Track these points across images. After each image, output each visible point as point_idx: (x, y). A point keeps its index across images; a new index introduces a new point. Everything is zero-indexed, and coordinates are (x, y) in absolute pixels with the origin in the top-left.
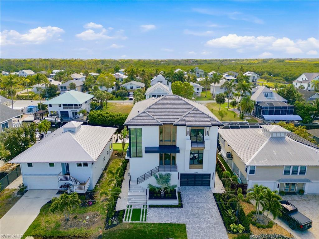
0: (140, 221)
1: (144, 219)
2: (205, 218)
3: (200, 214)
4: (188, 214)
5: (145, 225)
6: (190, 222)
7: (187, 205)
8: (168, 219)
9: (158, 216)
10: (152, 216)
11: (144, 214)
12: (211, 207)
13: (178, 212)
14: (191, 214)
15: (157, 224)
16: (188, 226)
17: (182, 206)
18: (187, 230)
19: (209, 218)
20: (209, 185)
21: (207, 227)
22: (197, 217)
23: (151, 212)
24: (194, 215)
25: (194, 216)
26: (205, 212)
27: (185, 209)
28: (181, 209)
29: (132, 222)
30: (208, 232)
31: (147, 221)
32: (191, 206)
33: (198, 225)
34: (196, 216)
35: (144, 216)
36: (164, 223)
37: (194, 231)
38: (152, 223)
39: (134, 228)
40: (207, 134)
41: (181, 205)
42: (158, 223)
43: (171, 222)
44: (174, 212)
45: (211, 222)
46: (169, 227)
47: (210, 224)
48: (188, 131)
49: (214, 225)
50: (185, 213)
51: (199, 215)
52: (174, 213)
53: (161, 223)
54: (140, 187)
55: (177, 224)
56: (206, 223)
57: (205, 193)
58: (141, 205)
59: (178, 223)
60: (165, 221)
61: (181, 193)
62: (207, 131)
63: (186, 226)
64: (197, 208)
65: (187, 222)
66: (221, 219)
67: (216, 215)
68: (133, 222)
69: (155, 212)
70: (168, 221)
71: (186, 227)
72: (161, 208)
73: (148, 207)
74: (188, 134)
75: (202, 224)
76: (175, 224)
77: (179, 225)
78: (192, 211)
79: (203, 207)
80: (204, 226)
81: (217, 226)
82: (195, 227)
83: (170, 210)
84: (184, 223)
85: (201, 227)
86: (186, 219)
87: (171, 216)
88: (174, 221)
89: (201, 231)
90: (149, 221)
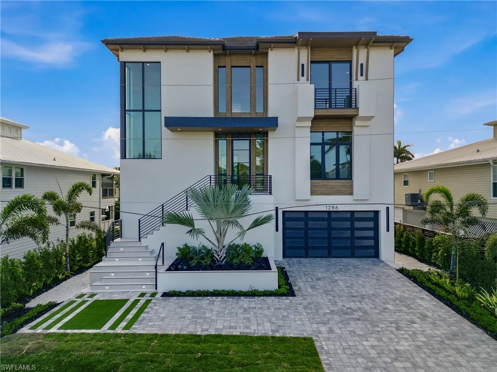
0: (105, 329)
1: (123, 324)
2: (396, 322)
3: (369, 311)
4: (321, 312)
5: (119, 341)
6: (331, 331)
7: (310, 290)
8: (233, 324)
9: (190, 316)
10: (162, 315)
11: (134, 311)
12: (406, 295)
13: (278, 306)
14: (332, 311)
15: (177, 336)
16: (322, 345)
17: (291, 293)
18: (323, 357)
19: (413, 322)
20: (377, 255)
21: (419, 347)
22: (358, 319)
23: (164, 308)
24: (347, 314)
25: (347, 316)
26: (390, 307)
27: (304, 299)
28: (286, 301)
29: (62, 331)
30: (431, 364)
31: (135, 329)
32: (327, 294)
33: (375, 343)
34: (353, 316)
35: (130, 316)
36: (213, 333)
37: (360, 360)
38: (156, 335)
39: (58, 352)
40: (362, 75)
41: (286, 289)
42: (184, 336)
43: (246, 331)
44: (260, 306)
45: (429, 332)
46: (234, 348)
47: (430, 337)
48: (303, 65)
49: (447, 342)
50: (305, 308)
51: (366, 313)
52: (261, 308)
53: (198, 333)
54: (146, 247)
55: (273, 338)
56: (407, 336)
57: (369, 269)
58: (133, 292)
59: (278, 335)
60: (216, 330)
61: (287, 269)
62: (362, 65)
63: (317, 344)
64: (354, 297)
65: (320, 332)
66: (467, 325)
67: (440, 313)
68: (69, 331)
69: (182, 308)
70: (231, 330)
71: (318, 350)
72: (209, 298)
73: (158, 296)
74: (303, 75)
75: (390, 339)
76: (263, 339)
77: (283, 340)
78: (335, 304)
79: (374, 295)
80: (404, 346)
81: (466, 343)
82: (360, 348)
83: (245, 302)
84: (305, 335)
85: (392, 348)
86: (315, 326)
87: (248, 316)
88: (265, 329)
89: (396, 359)
90: (143, 329)
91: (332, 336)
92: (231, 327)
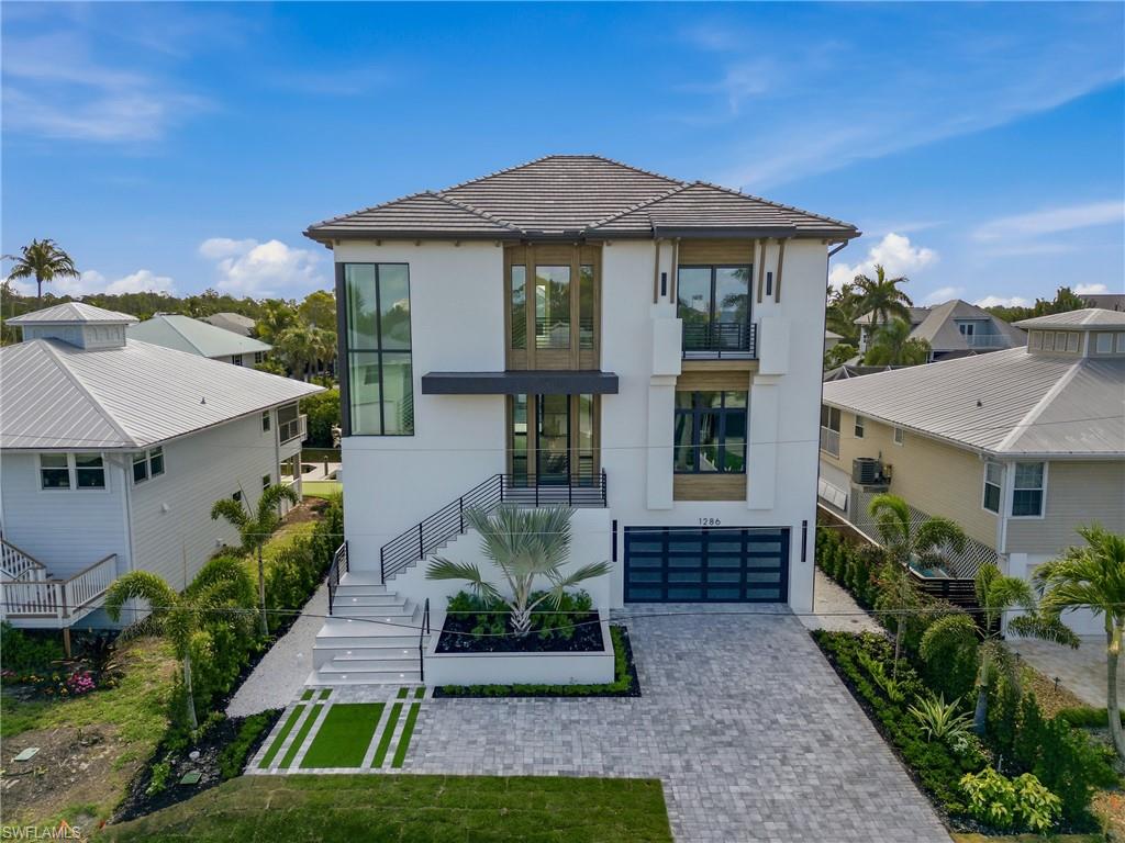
0: (366, 767)
1: (390, 756)
2: (783, 750)
3: (748, 727)
4: (677, 729)
5: (392, 789)
6: (688, 767)
7: (664, 682)
8: (548, 756)
9: (482, 739)
10: (443, 738)
11: (399, 730)
12: (811, 693)
13: (613, 718)
14: (694, 727)
15: (470, 779)
16: (674, 792)
17: (634, 691)
18: (671, 813)
19: (808, 750)
20: (783, 598)
21: (805, 796)
22: (730, 744)
23: (442, 721)
24: (714, 733)
25: (714, 738)
26: (781, 718)
27: (655, 703)
28: (626, 706)
29: (306, 771)
30: (813, 825)
31: (409, 765)
32: (690, 691)
33: (747, 789)
34: (724, 739)
35: (395, 740)
36: (520, 773)
37: (722, 818)
38: (441, 776)
39: (314, 808)
40: (769, 293)
41: (627, 685)
42: (480, 778)
43: (568, 768)
44: (586, 718)
45: (826, 768)
46: (551, 798)
47: (823, 777)
48: (664, 275)
49: (847, 787)
50: (655, 721)
51: (743, 732)
52: (587, 722)
53: (500, 774)
54: (396, 596)
55: (606, 780)
56: (793, 776)
57: (766, 632)
58: (387, 686)
59: (612, 775)
60: (525, 766)
61: (630, 632)
62: (770, 275)
63: (666, 791)
64: (730, 696)
65: (672, 769)
66: (885, 754)
67: (852, 732)
68: (316, 771)
69: (468, 722)
70: (546, 767)
71: (667, 801)
72: (507, 699)
73: (428, 695)
74: (664, 293)
75: (769, 781)
76: (591, 783)
77: (618, 784)
78: (700, 713)
79: (762, 692)
80: (785, 793)
81: (872, 789)
82: (725, 796)
83: (563, 708)
84: (651, 774)
85: (768, 797)
86: (666, 756)
87: (569, 738)
88: (590, 764)
89: (769, 817)
90: (421, 767)
91: (689, 775)
92: (545, 761)
